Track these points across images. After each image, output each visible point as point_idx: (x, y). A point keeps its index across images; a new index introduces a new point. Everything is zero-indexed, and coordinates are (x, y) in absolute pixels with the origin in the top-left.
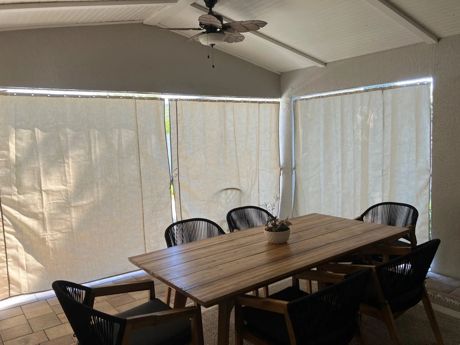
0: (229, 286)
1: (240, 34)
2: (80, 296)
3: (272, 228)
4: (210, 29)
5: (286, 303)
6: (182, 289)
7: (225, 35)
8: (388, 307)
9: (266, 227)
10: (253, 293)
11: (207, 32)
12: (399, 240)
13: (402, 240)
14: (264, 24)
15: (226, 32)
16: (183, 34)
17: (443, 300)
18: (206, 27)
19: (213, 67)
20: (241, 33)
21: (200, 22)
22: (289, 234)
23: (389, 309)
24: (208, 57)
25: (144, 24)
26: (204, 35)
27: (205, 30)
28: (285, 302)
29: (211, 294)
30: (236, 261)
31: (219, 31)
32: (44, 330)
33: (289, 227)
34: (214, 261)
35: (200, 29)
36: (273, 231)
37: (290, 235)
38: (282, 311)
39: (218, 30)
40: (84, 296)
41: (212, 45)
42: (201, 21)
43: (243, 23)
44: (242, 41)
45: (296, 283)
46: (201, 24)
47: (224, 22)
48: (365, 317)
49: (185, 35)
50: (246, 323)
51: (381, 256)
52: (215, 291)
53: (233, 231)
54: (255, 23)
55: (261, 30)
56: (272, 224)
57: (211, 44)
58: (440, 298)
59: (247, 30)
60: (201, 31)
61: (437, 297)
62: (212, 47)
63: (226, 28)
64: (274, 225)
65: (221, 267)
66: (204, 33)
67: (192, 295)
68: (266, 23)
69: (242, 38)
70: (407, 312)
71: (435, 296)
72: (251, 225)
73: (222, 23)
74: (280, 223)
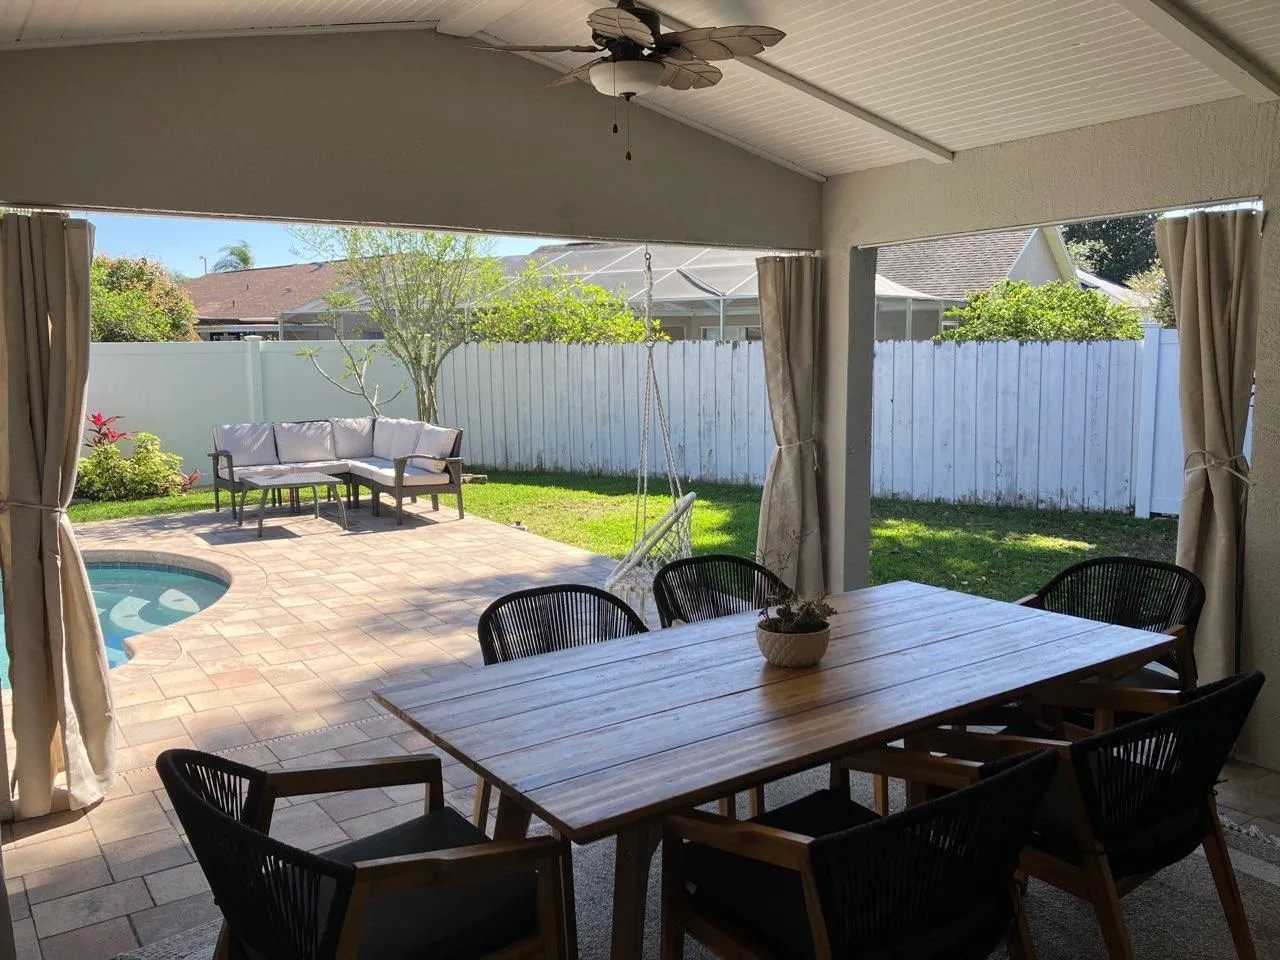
0: (648, 784)
1: (708, 64)
2: (234, 794)
3: (778, 620)
4: (623, 51)
5: (805, 840)
6: (516, 788)
7: (664, 67)
8: (1104, 859)
9: (763, 618)
10: (721, 804)
11: (614, 59)
12: (1146, 667)
13: (1154, 666)
14: (777, 36)
15: (669, 59)
16: (548, 64)
17: (1265, 842)
18: (609, 43)
19: (629, 157)
20: (712, 63)
21: (594, 30)
22: (828, 639)
23: (1106, 868)
24: (615, 130)
25: (439, 34)
26: (604, 66)
27: (607, 53)
28: (805, 837)
29: (596, 807)
30: (673, 712)
31: (649, 55)
32: (142, 877)
33: (829, 620)
34: (608, 709)
35: (593, 50)
36: (780, 632)
37: (830, 643)
38: (793, 863)
39: (646, 52)
40: (245, 796)
41: (628, 95)
42: (597, 27)
43: (715, 35)
44: (714, 84)
45: (841, 782)
46: (596, 36)
47: (664, 30)
48: (1036, 887)
49: (552, 66)
50: (692, 889)
51: (1092, 711)
52: (606, 799)
53: (670, 625)
54: (749, 32)
55: (768, 54)
56: (779, 612)
57: (624, 94)
58: (1256, 837)
59: (729, 53)
60: (598, 55)
61: (1248, 834)
62: (628, 99)
63: (668, 46)
64: (785, 614)
65: (628, 727)
66: (605, 59)
67: (542, 806)
68: (783, 35)
69: (712, 78)
70: (1161, 875)
71: (1244, 831)
72: (721, 610)
73: (655, 32)
74: (802, 608)
